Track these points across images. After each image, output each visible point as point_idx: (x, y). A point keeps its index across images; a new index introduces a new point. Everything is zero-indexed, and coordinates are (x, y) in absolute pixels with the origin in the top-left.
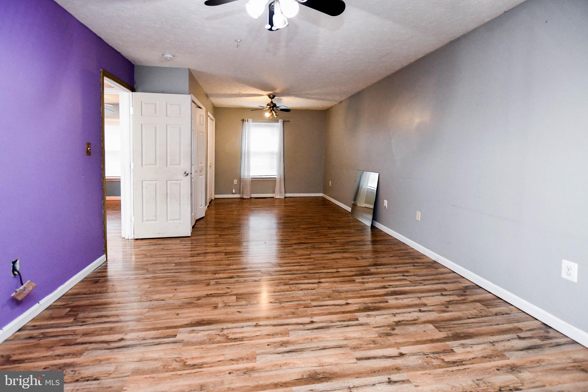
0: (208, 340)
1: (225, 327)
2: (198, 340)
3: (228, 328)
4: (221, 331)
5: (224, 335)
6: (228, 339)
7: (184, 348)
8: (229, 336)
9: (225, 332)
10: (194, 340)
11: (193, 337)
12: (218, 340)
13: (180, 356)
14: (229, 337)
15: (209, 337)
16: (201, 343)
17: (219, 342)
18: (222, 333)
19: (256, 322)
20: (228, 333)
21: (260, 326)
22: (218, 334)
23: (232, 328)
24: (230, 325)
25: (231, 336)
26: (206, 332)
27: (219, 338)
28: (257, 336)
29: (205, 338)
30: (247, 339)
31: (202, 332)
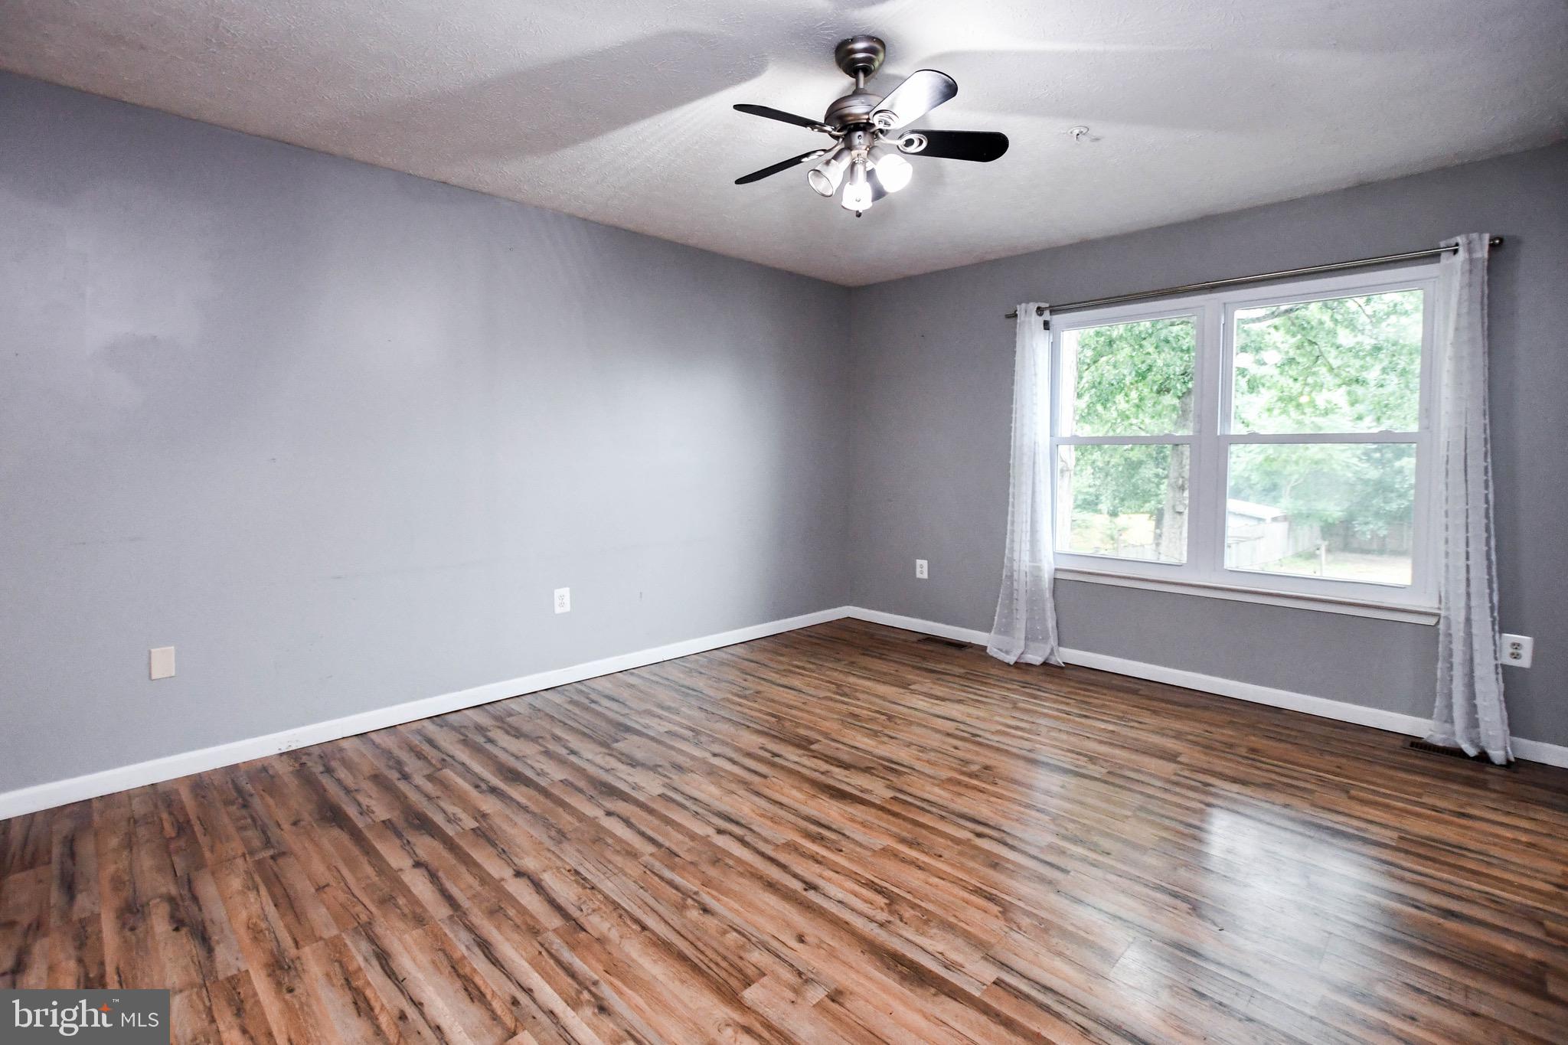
0: (932, 924)
1: (873, 925)
2: (950, 937)
3: (871, 920)
4: (889, 922)
5: (892, 912)
6: (892, 900)
7: (993, 941)
8: (886, 904)
9: (882, 916)
10: (960, 942)
11: (957, 949)
12: (912, 912)
13: (1007, 930)
14: (887, 901)
15: (926, 927)
16: (948, 927)
17: (914, 906)
18: (891, 919)
19: (804, 893)
20: (879, 911)
21: (805, 882)
22: (901, 920)
23: (861, 914)
24: (858, 923)
25: (881, 901)
26: (922, 945)
27: (908, 913)
28: (837, 872)
29: (935, 931)
30: (859, 879)
31: (930, 949)
